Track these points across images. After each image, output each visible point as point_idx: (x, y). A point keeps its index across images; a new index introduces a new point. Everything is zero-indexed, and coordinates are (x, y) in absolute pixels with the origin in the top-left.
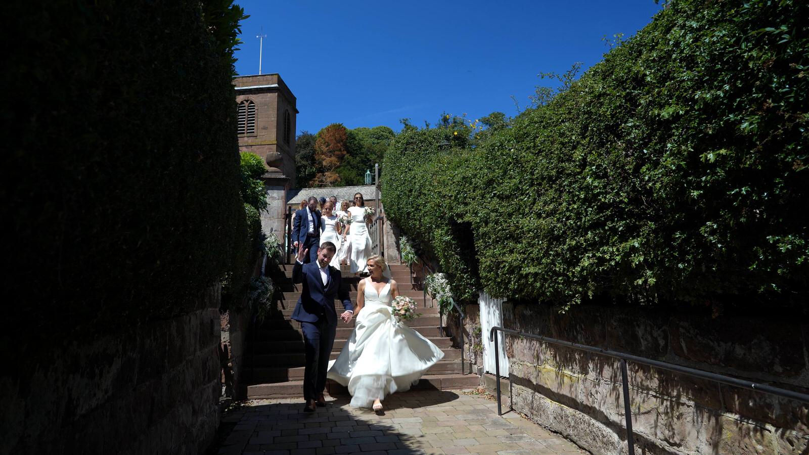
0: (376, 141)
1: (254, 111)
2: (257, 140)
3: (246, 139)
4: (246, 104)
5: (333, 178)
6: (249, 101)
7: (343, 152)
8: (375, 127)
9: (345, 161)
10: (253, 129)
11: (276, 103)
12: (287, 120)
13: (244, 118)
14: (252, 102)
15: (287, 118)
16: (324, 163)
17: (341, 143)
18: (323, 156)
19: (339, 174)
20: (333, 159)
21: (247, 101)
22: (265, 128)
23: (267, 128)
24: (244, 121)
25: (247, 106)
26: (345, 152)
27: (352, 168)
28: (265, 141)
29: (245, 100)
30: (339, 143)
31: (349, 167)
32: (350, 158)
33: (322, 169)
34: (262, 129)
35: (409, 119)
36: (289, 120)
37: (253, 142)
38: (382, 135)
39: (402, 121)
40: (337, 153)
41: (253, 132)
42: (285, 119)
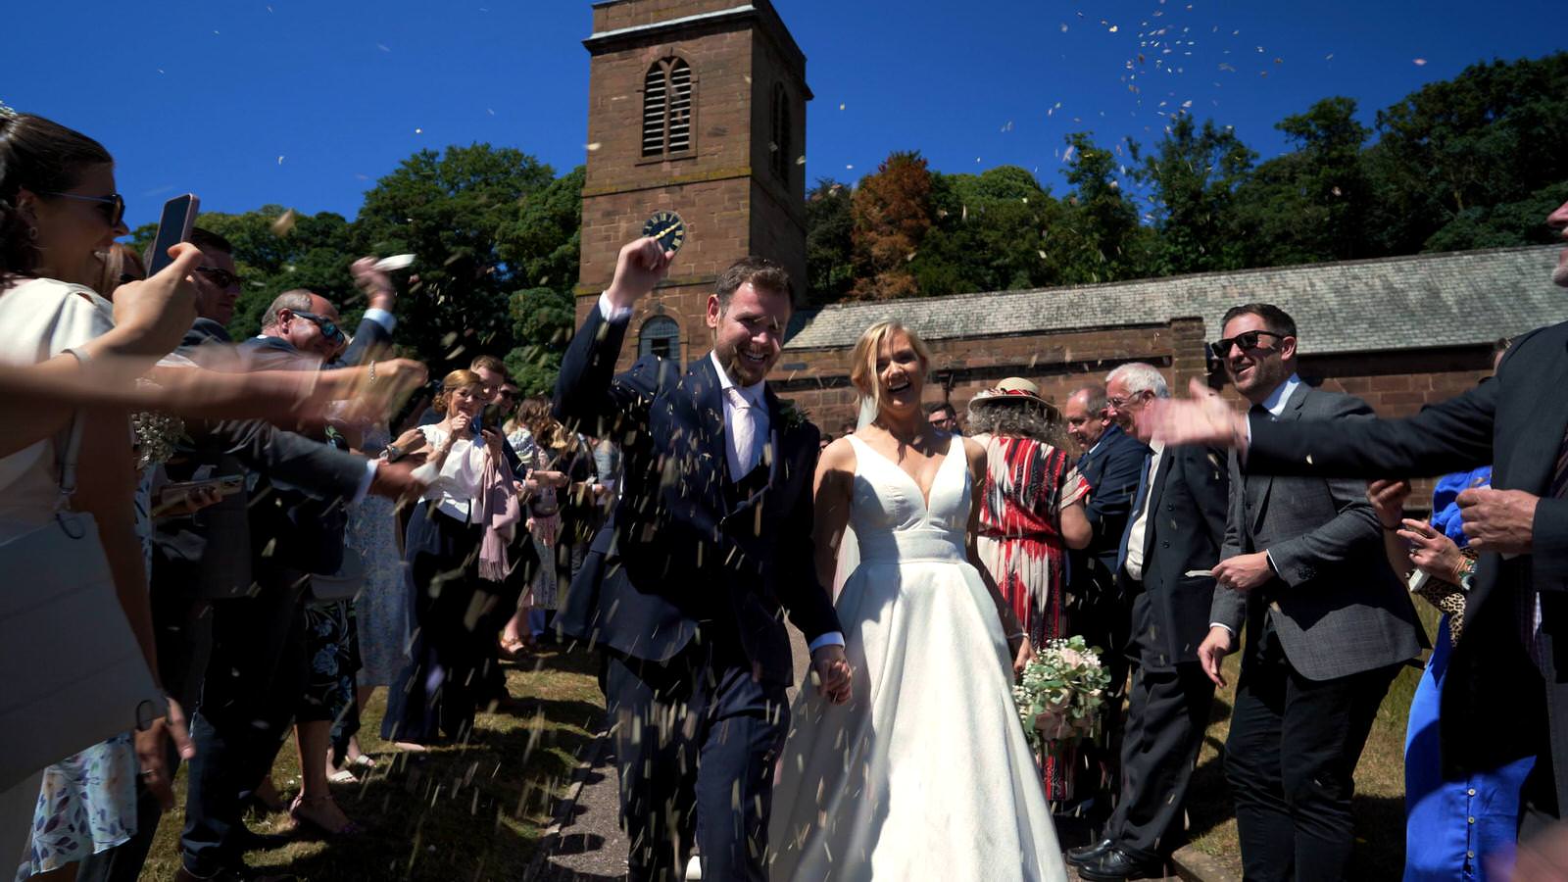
0: (995, 201)
1: (688, 88)
2: (696, 169)
3: (666, 167)
4: (667, 69)
5: (898, 286)
6: (674, 62)
7: (921, 222)
8: (990, 170)
9: (927, 244)
10: (685, 138)
11: (750, 57)
12: (780, 116)
13: (662, 109)
14: (682, 63)
15: (780, 109)
16: (875, 251)
17: (918, 199)
18: (873, 234)
19: (913, 275)
20: (900, 239)
21: (668, 60)
22: (718, 133)
23: (724, 131)
24: (661, 117)
25: (668, 75)
26: (927, 222)
27: (944, 260)
28: (718, 169)
29: (664, 59)
30: (913, 198)
31: (938, 258)
32: (941, 234)
33: (869, 268)
34: (710, 135)
35: (1088, 135)
36: (786, 113)
37: (687, 175)
38: (1009, 187)
39: (1071, 139)
40: (906, 223)
41: (686, 147)
42: (776, 111)
